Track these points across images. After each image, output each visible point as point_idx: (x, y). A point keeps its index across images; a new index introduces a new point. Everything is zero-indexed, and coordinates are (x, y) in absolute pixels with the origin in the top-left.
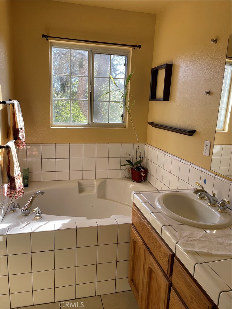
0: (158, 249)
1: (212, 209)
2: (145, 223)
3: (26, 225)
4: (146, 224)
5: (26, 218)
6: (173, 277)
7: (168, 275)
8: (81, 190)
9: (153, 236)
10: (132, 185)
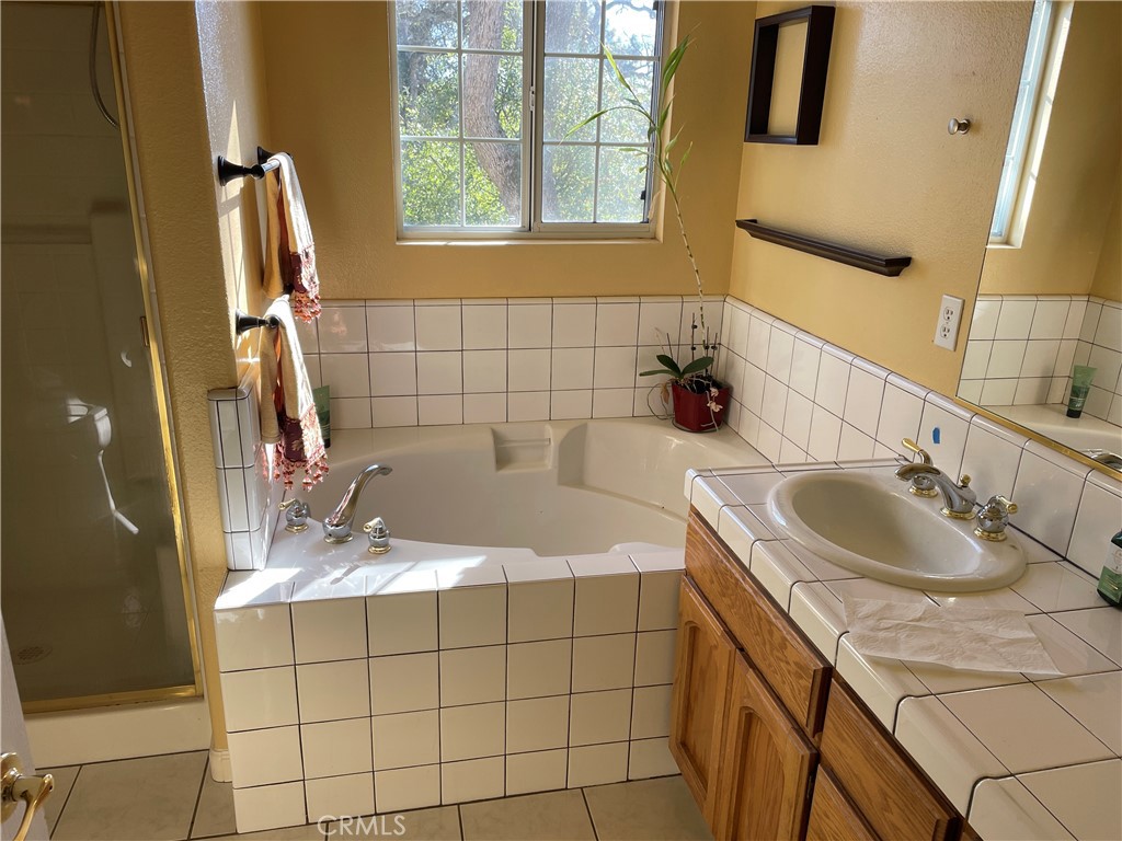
0: (775, 652)
1: (954, 527)
2: (734, 571)
3: (346, 574)
4: (737, 576)
5: (342, 550)
6: (824, 736)
7: (809, 731)
8: (503, 457)
9: (762, 613)
10: (678, 442)
